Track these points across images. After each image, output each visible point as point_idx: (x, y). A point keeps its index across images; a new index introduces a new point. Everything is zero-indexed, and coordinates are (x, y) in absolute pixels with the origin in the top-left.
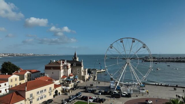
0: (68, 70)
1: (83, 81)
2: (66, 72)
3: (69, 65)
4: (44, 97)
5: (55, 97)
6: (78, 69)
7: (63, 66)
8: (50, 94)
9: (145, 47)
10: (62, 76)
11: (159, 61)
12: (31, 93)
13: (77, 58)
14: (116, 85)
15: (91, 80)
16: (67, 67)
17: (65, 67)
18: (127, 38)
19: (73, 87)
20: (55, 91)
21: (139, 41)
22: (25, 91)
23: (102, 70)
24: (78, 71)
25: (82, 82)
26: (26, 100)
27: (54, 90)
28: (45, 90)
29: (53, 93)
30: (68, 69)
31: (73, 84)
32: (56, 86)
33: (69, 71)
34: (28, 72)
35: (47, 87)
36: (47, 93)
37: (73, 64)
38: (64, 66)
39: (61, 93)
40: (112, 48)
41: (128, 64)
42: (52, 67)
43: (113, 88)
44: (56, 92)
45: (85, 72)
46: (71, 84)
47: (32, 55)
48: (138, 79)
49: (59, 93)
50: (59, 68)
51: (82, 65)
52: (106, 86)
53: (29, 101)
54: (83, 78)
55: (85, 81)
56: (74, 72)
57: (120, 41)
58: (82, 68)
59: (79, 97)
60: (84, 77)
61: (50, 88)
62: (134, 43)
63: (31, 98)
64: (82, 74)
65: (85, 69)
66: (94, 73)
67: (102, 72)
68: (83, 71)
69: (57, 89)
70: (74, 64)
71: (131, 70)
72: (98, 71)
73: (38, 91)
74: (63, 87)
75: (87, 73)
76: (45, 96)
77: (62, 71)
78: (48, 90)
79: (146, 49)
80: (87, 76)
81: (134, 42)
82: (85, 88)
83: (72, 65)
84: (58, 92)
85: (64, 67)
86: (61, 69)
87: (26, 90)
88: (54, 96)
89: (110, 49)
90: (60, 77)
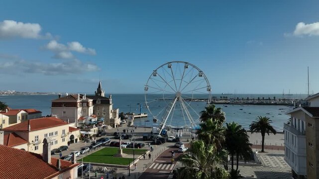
0: (88, 108)
1: (112, 126)
2: (85, 111)
3: (91, 101)
4: (54, 143)
5: (70, 145)
6: (103, 109)
7: (80, 102)
8: (64, 140)
9: (201, 76)
10: (79, 116)
11: (233, 104)
12: (36, 135)
13: (102, 91)
14: (161, 128)
15: (125, 126)
16: (88, 103)
17: (84, 103)
18: (177, 62)
19: (96, 133)
20: (70, 135)
21: (194, 67)
22: (28, 130)
23: (142, 115)
24: (104, 111)
25: (110, 127)
26: (29, 144)
27: (68, 134)
28: (56, 133)
29: (68, 139)
30: (88, 106)
31: (96, 129)
32: (71, 129)
33: (91, 109)
34: (23, 112)
35: (59, 129)
36: (58, 138)
37: (96, 100)
38: (82, 102)
39: (78, 140)
40: (155, 76)
41: (178, 98)
42: (64, 103)
43: (156, 132)
44: (72, 137)
45: (115, 113)
46: (94, 129)
47: (12, 93)
48: (192, 121)
49: (76, 140)
50: (75, 105)
51: (111, 103)
52: (146, 132)
53: (34, 146)
54: (112, 123)
55: (115, 127)
56: (98, 114)
57: (167, 65)
58: (111, 107)
59: (106, 144)
60: (113, 121)
61: (64, 131)
62: (186, 69)
63: (37, 142)
64: (111, 116)
65: (115, 109)
66: (129, 118)
67: (142, 117)
68: (111, 112)
69: (74, 133)
70: (97, 102)
71: (183, 107)
72: (135, 116)
73: (46, 133)
74: (82, 132)
75: (117, 115)
76: (56, 142)
77: (80, 109)
78: (60, 133)
79: (203, 78)
80: (118, 121)
81: (187, 67)
82: (115, 134)
83: (94, 102)
84: (75, 138)
85: (82, 104)
86: (78, 106)
87: (30, 130)
88: (69, 143)
89: (152, 77)
90: (77, 118)
